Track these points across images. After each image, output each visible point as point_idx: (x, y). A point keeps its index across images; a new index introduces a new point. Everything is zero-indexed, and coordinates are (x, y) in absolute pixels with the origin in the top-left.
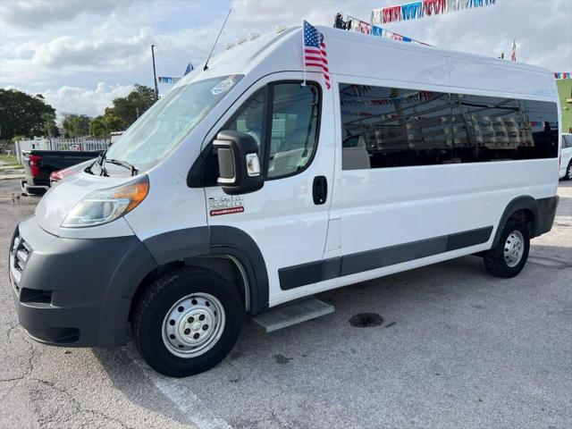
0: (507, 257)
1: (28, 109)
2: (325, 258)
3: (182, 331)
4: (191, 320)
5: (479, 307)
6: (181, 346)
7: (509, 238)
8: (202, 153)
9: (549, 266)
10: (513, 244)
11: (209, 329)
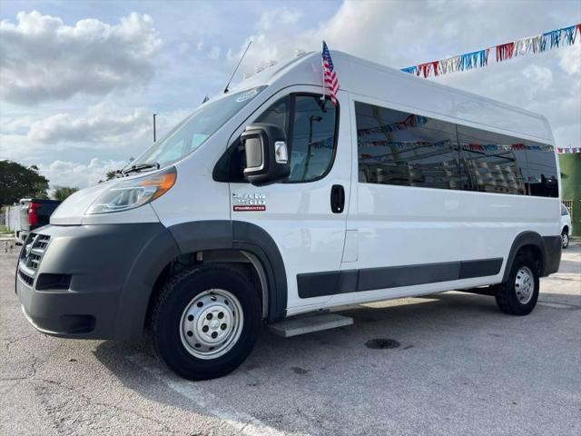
0: (519, 293)
1: (20, 179)
2: (342, 269)
3: (200, 328)
4: (210, 317)
5: (497, 336)
6: (198, 345)
7: (519, 274)
8: (227, 150)
9: (560, 309)
10: (522, 280)
11: (227, 329)
